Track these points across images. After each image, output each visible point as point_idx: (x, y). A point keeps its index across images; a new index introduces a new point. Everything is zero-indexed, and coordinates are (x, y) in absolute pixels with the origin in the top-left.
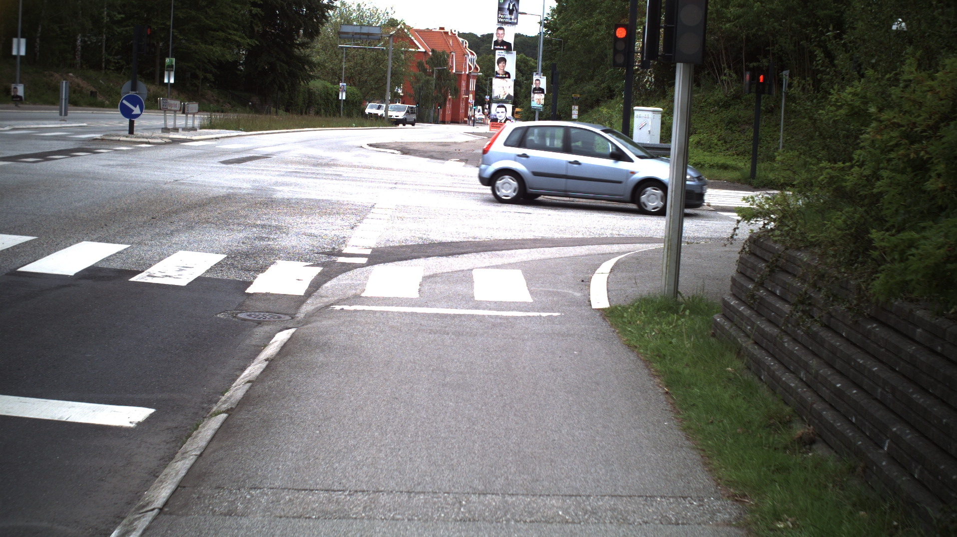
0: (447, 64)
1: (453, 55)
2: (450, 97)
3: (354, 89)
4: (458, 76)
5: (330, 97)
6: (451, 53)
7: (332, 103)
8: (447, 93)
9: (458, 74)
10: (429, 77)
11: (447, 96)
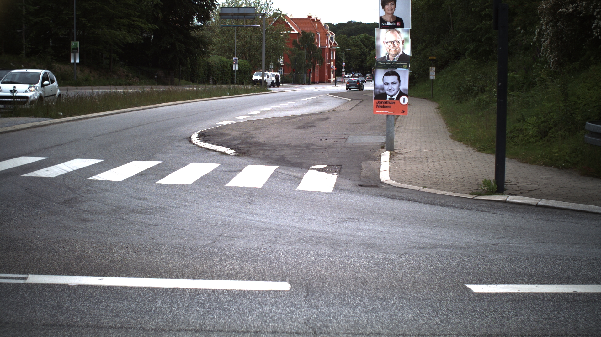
0: (314, 41)
1: (318, 35)
2: (317, 64)
3: (245, 62)
4: (323, 50)
5: (225, 68)
6: (317, 33)
7: (228, 73)
8: (315, 62)
9: (322, 48)
10: (301, 51)
11: (315, 64)
